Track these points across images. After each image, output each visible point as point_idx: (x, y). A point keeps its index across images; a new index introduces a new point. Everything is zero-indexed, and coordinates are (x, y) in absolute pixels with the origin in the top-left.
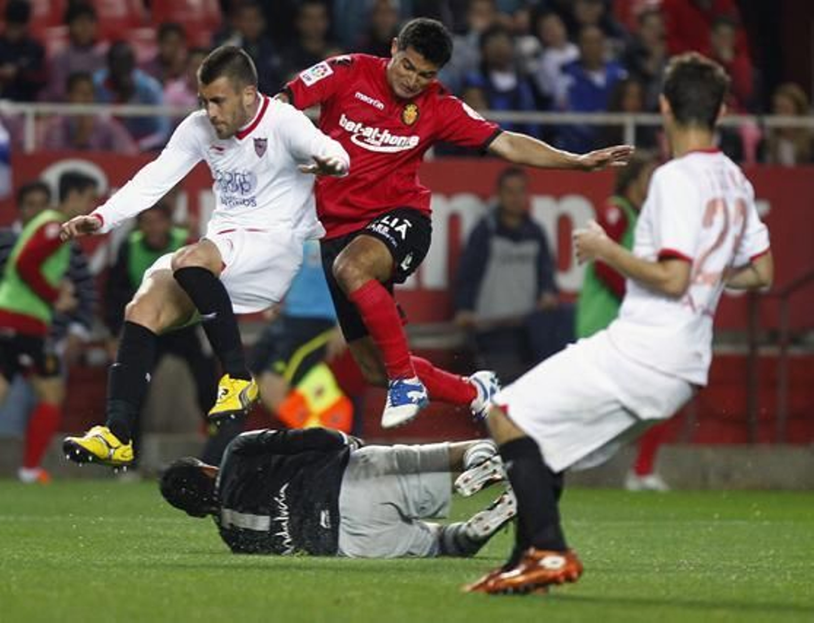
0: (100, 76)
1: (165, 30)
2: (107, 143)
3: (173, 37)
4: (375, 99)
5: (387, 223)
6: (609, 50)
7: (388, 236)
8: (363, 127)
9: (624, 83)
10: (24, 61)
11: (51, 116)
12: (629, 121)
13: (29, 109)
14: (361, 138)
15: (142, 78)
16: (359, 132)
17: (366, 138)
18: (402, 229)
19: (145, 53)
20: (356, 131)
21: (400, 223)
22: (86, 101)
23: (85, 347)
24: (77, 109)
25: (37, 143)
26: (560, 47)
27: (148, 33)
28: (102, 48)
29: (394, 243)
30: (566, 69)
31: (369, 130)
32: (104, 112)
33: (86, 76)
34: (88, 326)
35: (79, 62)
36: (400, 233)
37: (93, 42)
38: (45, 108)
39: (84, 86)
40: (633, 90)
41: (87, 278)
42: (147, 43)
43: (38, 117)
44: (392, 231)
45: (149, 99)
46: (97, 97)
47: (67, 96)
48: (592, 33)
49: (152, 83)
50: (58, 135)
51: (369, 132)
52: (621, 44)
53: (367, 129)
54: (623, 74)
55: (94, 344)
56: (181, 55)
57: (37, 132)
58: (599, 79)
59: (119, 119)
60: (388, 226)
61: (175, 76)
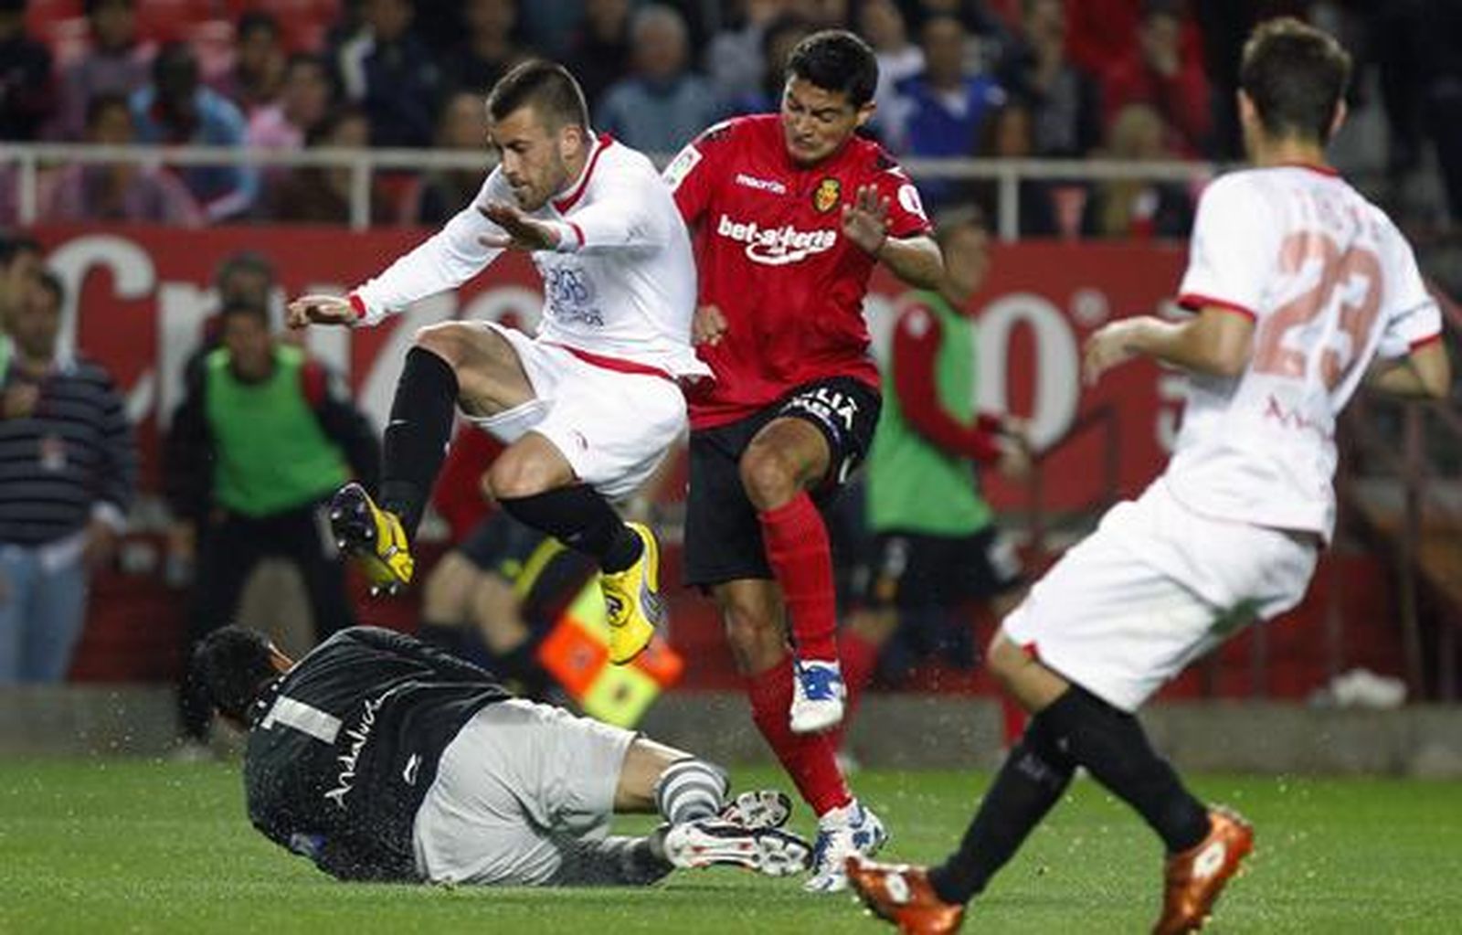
0: (142, 100)
1: (246, 24)
2: (155, 208)
3: (262, 35)
4: (768, 179)
5: (826, 401)
6: (974, 55)
7: (829, 423)
8: (760, 230)
9: (998, 112)
10: (18, 75)
11: (62, 165)
12: (1008, 172)
13: (26, 153)
14: (762, 250)
15: (211, 103)
16: (756, 240)
17: (769, 247)
18: (846, 412)
19: (216, 61)
20: (749, 239)
21: (843, 404)
22: (119, 140)
23: (119, 542)
24: (105, 153)
25: (39, 207)
26: (895, 51)
27: (219, 29)
28: (146, 53)
29: (836, 434)
30: (902, 86)
31: (770, 234)
32: (149, 158)
33: (120, 100)
34: (123, 508)
35: (107, 76)
36: (844, 419)
37: (131, 44)
38: (53, 152)
39: (114, 115)
40: (1014, 122)
41: (122, 429)
42: (221, 45)
43: (41, 167)
44: (833, 415)
45: (222, 137)
46: (136, 133)
47: (88, 132)
48: (944, 28)
49: (227, 111)
50: (73, 195)
51: (770, 237)
52: (994, 47)
53: (767, 233)
54: (996, 95)
55: (132, 538)
56: (275, 64)
57: (38, 191)
58: (956, 103)
59: (174, 170)
60: (828, 406)
61: (265, 100)
